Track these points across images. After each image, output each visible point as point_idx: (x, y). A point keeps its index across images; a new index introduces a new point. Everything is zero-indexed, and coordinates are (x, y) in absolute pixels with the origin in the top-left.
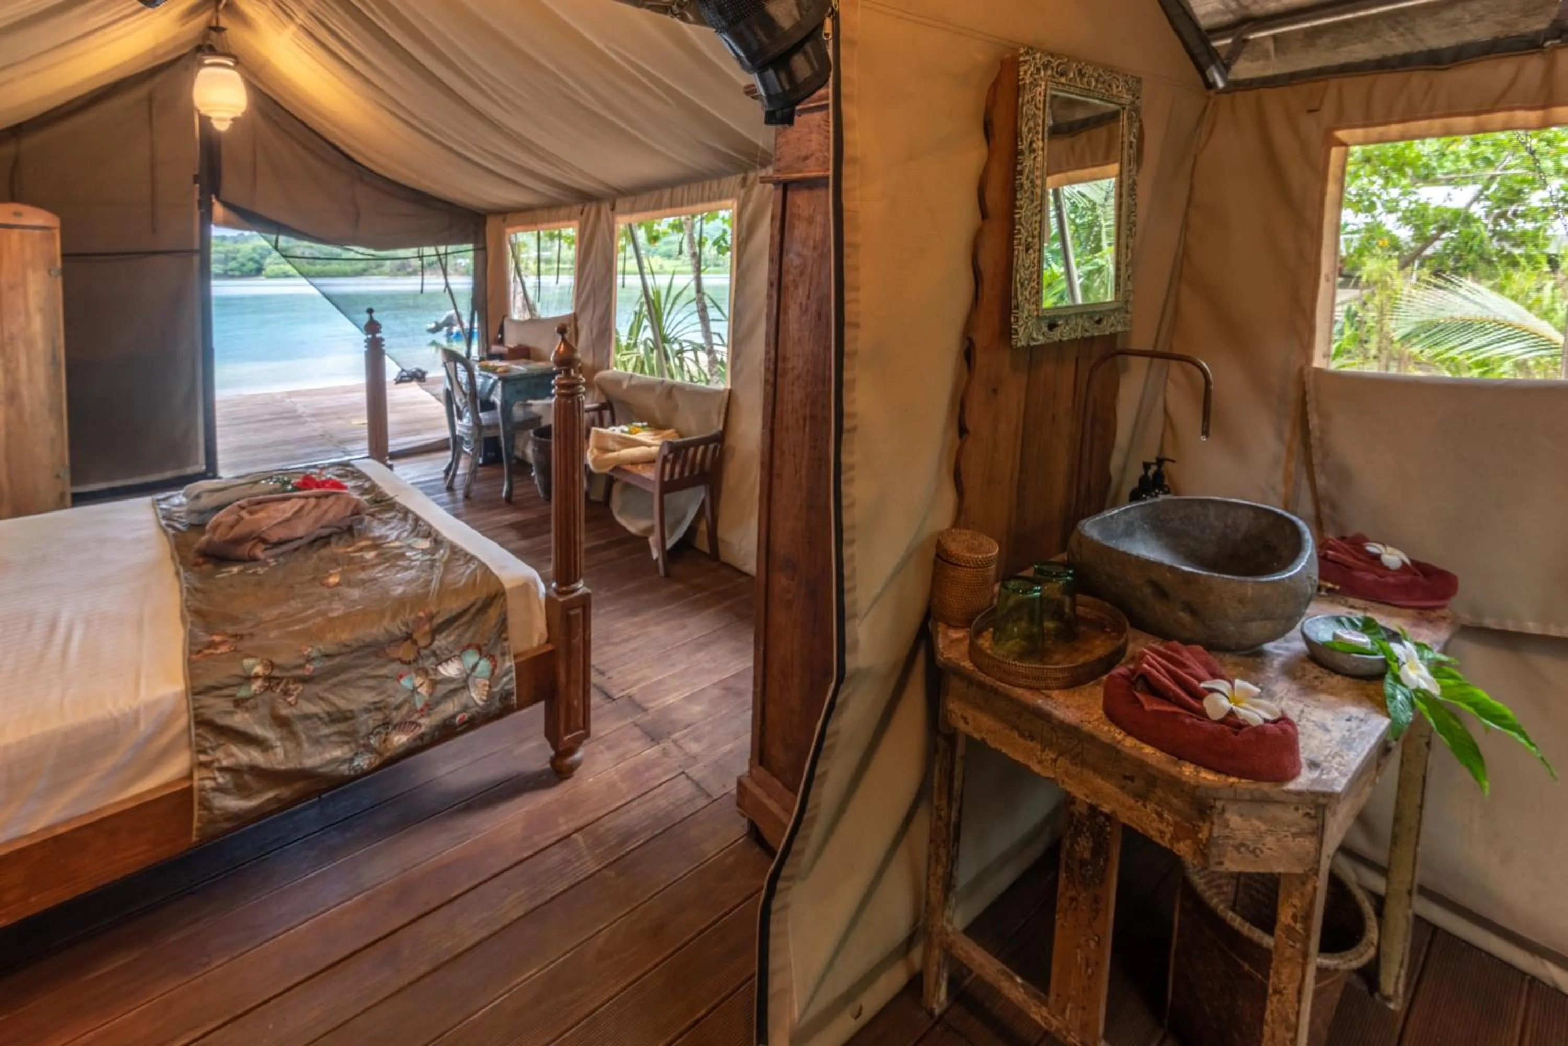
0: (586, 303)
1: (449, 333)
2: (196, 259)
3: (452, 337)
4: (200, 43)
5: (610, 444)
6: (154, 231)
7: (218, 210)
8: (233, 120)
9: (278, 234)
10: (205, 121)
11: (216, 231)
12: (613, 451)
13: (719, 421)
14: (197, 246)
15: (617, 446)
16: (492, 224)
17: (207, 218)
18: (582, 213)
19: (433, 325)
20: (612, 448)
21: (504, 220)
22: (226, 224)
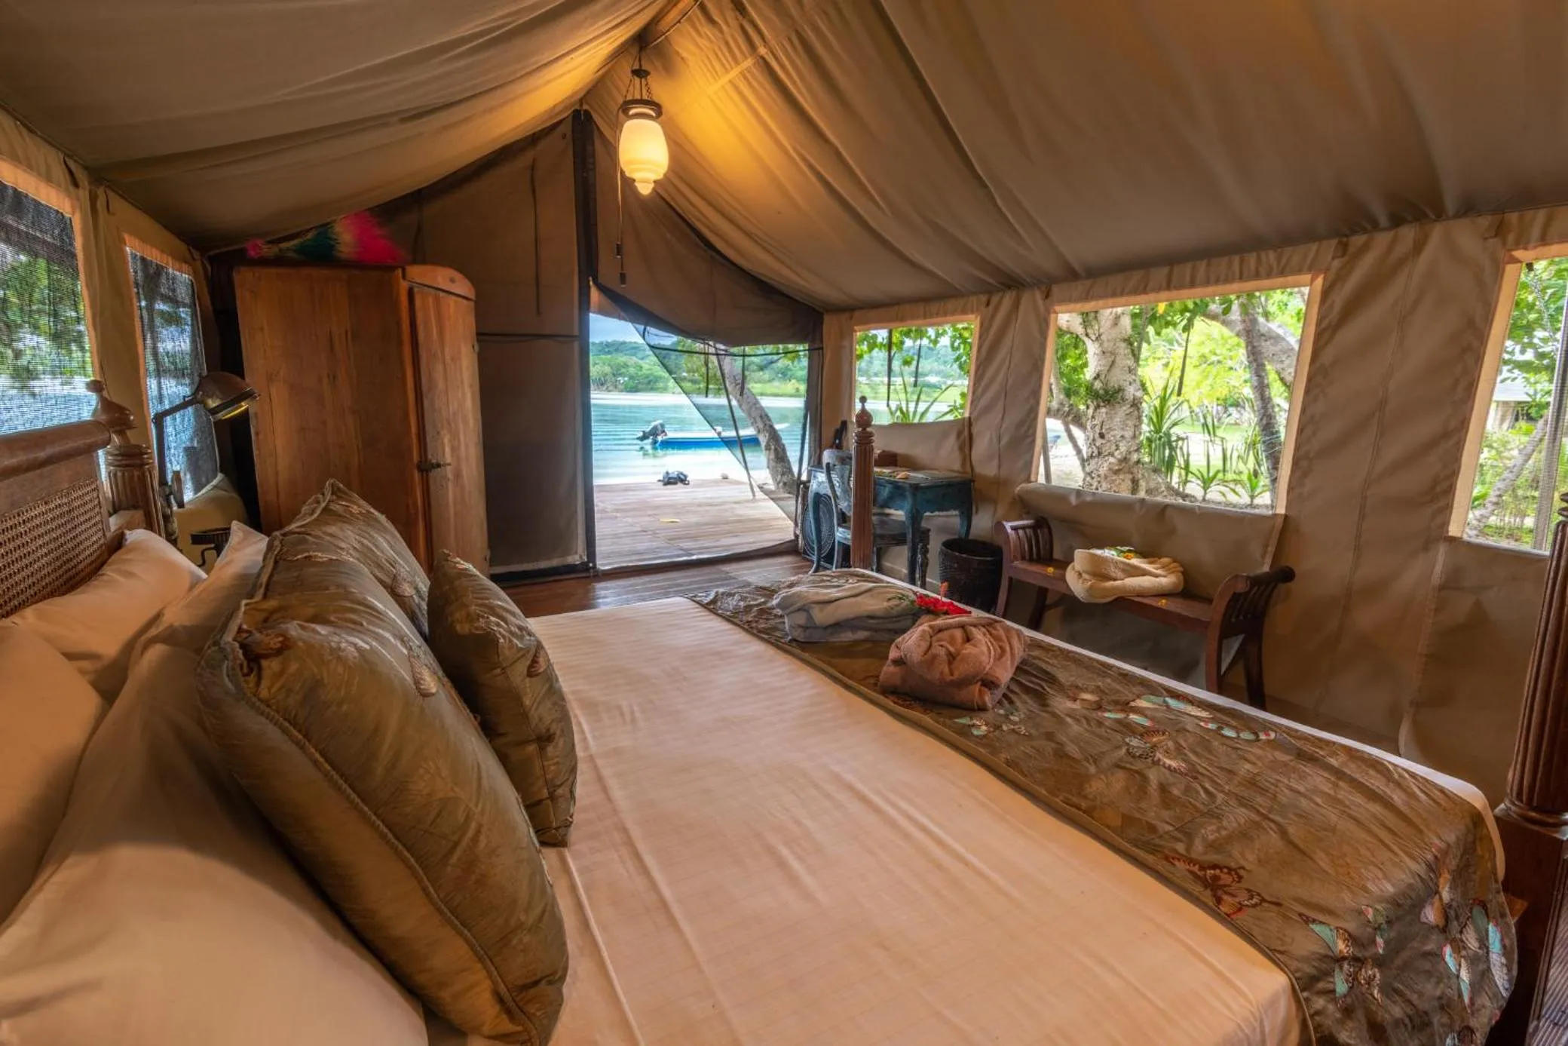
0: (987, 409)
1: (655, 442)
2: (576, 345)
3: (657, 445)
4: (577, 107)
5: (1113, 572)
6: (539, 312)
7: (595, 294)
8: (655, 182)
9: (646, 325)
10: (629, 183)
11: (593, 317)
12: (1115, 580)
13: (1263, 556)
14: (576, 332)
15: (1120, 574)
16: (830, 324)
17: (585, 305)
18: (988, 304)
19: (641, 434)
20: (1114, 575)
21: (851, 318)
22: (603, 312)
